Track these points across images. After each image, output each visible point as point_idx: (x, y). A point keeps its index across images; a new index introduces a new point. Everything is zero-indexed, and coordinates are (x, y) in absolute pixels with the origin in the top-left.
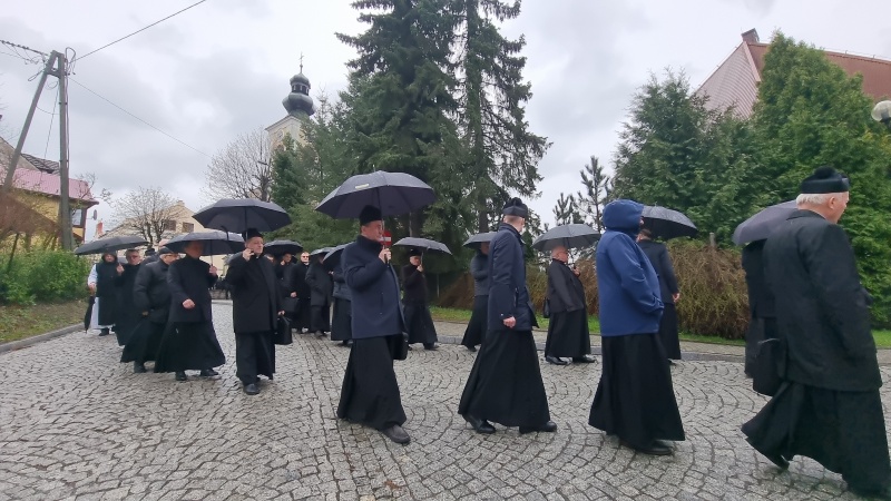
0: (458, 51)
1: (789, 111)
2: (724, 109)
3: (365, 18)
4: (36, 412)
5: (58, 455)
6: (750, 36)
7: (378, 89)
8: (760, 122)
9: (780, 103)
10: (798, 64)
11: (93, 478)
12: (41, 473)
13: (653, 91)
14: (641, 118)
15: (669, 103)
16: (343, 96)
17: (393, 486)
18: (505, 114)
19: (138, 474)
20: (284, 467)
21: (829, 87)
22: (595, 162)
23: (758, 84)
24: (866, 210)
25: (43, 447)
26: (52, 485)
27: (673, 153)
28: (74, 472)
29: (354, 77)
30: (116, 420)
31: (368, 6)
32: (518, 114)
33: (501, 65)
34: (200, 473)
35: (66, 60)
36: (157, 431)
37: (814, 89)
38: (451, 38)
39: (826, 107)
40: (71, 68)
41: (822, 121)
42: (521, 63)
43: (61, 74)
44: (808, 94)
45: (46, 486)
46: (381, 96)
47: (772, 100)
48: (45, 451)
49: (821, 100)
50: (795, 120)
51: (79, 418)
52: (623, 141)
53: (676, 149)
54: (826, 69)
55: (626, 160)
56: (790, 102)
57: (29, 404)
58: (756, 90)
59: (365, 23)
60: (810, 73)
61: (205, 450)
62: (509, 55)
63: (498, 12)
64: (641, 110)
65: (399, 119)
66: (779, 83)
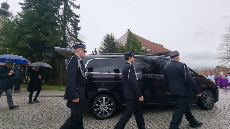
0: (61, 12)
1: (130, 46)
2: (119, 43)
6: (129, 30)
7: (29, 15)
8: (126, 47)
9: (129, 44)
13: (108, 36)
14: (105, 41)
15: (111, 39)
16: (19, 14)
18: (73, 33)
22: (96, 49)
23: (127, 40)
27: (110, 50)
29: (23, 8)
32: (76, 33)
33: (73, 20)
37: (134, 43)
38: (59, 8)
39: (135, 46)
41: (134, 48)
42: (79, 21)
44: (133, 43)
46: (30, 17)
47: (128, 43)
49: (135, 45)
50: (131, 47)
52: (101, 46)
53: (111, 49)
54: (136, 39)
55: (101, 50)
56: (131, 44)
58: (126, 41)
60: (134, 39)
62: (76, 18)
63: (74, 6)
64: (105, 39)
65: (36, 26)
66: (129, 40)
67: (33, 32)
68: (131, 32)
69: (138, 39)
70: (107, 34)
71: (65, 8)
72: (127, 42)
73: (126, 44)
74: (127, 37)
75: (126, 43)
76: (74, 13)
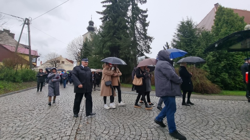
0: (129, 13)
1: (221, 28)
2: (201, 28)
3: (104, 6)
4: (18, 106)
5: (20, 115)
6: (216, 5)
7: (107, 25)
8: (214, 31)
9: (219, 26)
10: (225, 14)
11: (26, 119)
12: (15, 118)
13: (183, 23)
14: (179, 31)
15: (187, 27)
16: (101, 27)
17: (88, 123)
18: (142, 31)
20: (66, 118)
21: (233, 21)
22: (167, 44)
23: (214, 20)
24: (243, 56)
25: (17, 113)
26: (17, 120)
28: (22, 118)
29: (102, 21)
30: (34, 108)
31: (105, 3)
32: (145, 30)
33: (141, 17)
34: (48, 119)
35: (29, 20)
36: (42, 111)
37: (229, 22)
38: (127, 10)
39: (232, 27)
40: (30, 22)
41: (231, 31)
42: (146, 16)
43: (28, 24)
44: (227, 23)
45: (15, 120)
46: (108, 27)
47: (217, 25)
48: (17, 114)
49: (231, 25)
50: (223, 31)
51: (27, 108)
52: (174, 38)
53: (188, 40)
54: (233, 15)
55: (175, 43)
57: (16, 105)
58: (214, 22)
59: (104, 7)
60: (228, 17)
61: (51, 115)
62: (144, 14)
63: (140, 2)
64: (179, 29)
65: (112, 33)
66: (220, 20)
67: (111, 40)
68: (222, 6)
69: (237, 14)
70: (182, 21)
71: (133, 8)
72: (215, 24)
73: (213, 27)
74: (215, 17)
75: (213, 25)
76: (141, 10)
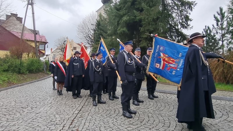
19: (22, 119)
